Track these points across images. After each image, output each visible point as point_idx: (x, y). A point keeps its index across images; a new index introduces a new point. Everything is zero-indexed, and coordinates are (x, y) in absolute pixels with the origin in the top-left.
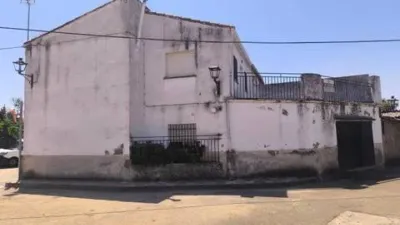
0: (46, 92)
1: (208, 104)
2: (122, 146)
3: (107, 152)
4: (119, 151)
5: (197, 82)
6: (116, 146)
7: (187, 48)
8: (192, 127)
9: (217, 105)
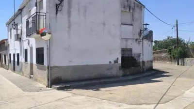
0: (69, 21)
1: (137, 40)
2: (118, 59)
3: (110, 62)
4: (116, 62)
5: (133, 28)
6: (115, 59)
7: (130, 11)
8: (131, 50)
9: (140, 40)
